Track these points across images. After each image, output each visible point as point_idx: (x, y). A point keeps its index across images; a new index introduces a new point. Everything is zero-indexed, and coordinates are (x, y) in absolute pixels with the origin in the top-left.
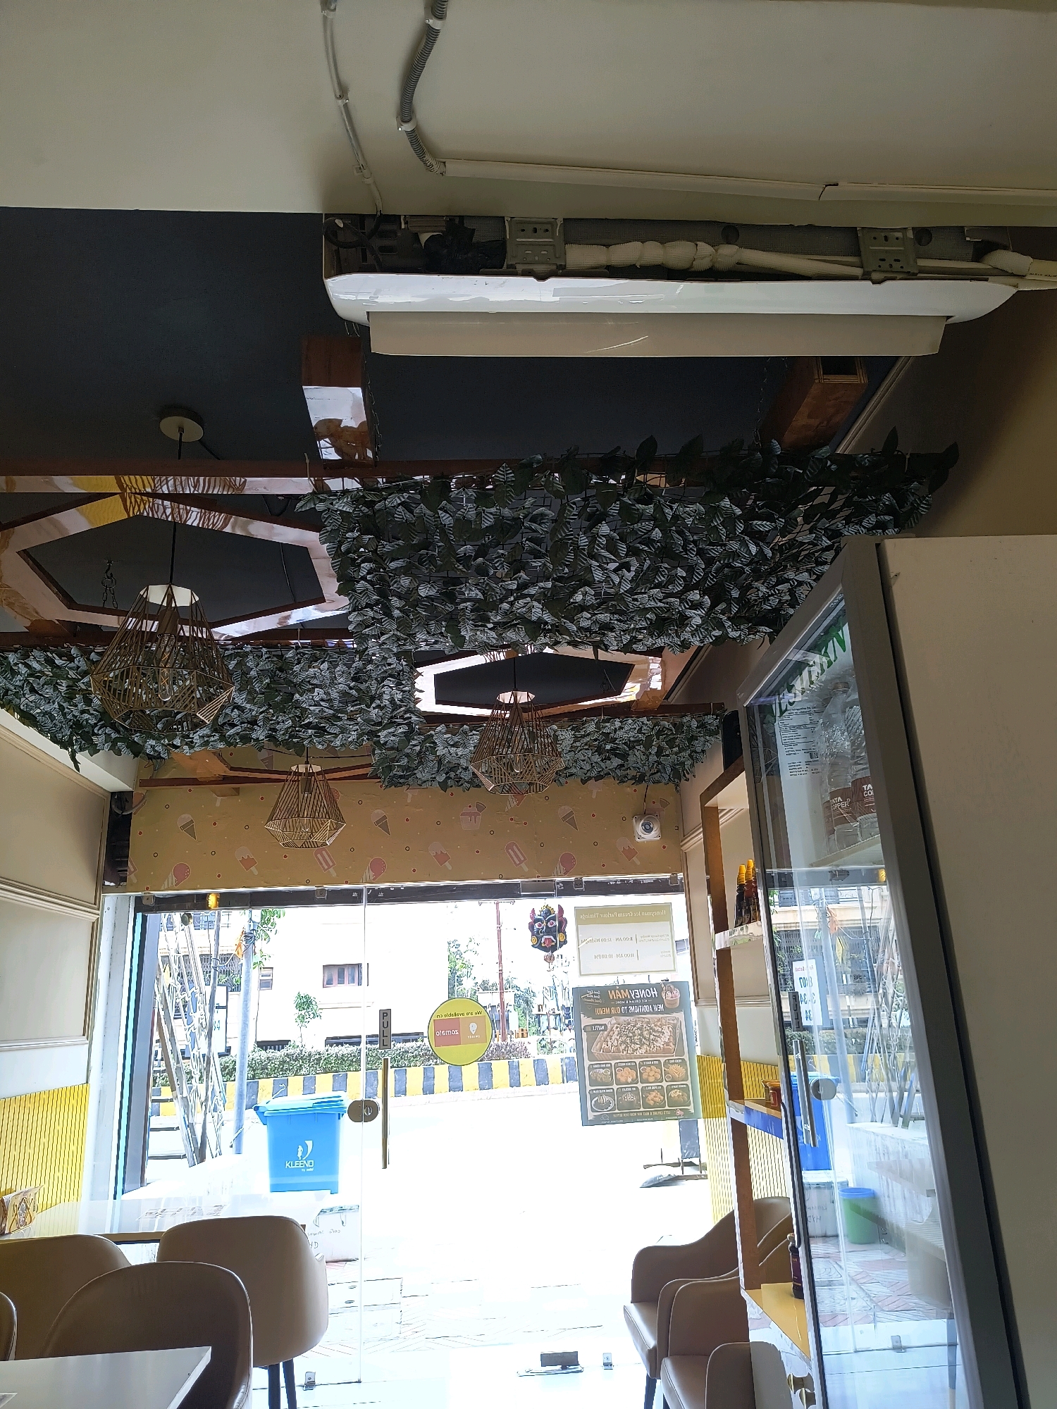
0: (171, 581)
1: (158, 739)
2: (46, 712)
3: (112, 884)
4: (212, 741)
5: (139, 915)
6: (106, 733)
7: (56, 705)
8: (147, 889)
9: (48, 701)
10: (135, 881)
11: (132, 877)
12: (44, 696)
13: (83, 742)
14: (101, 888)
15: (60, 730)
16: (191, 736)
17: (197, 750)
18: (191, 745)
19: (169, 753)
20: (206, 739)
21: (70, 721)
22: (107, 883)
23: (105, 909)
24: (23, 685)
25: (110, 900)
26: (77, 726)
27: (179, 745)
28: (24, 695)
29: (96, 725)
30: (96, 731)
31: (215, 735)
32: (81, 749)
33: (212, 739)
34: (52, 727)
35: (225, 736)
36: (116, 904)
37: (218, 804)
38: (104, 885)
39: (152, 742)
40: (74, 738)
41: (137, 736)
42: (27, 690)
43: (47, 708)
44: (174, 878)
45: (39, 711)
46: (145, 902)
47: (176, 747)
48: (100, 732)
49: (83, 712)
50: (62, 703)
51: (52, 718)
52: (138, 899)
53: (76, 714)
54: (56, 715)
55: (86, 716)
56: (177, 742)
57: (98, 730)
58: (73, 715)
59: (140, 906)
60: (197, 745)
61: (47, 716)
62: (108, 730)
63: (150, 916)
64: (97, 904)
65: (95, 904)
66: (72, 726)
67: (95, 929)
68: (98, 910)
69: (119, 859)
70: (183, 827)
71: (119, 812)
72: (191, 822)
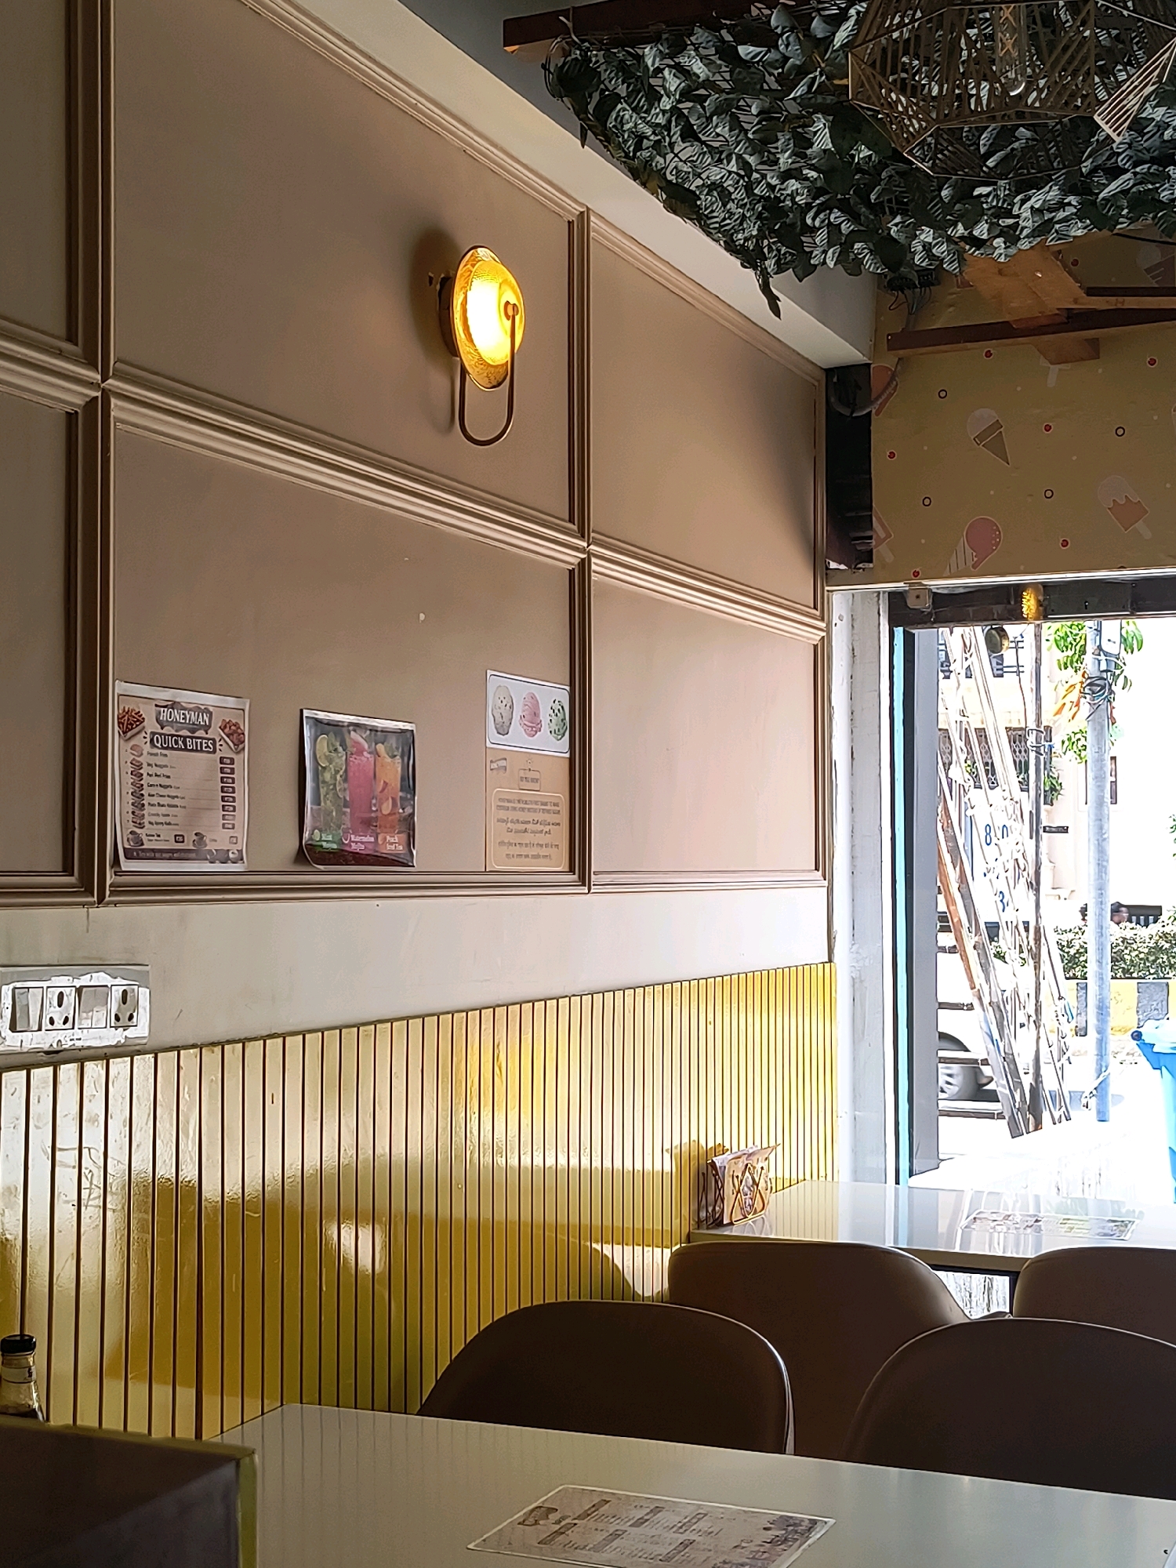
3: (843, 567)
4: (1059, 222)
5: (899, 632)
6: (830, 223)
7: (733, 166)
8: (916, 574)
9: (719, 155)
10: (889, 558)
11: (882, 551)
12: (708, 146)
13: (783, 250)
14: (823, 576)
15: (741, 224)
16: (1015, 211)
17: (1023, 247)
18: (1011, 236)
20: (1047, 216)
22: (833, 565)
23: (835, 620)
24: (669, 121)
25: (839, 600)
26: (772, 210)
27: (985, 237)
28: (672, 145)
29: (809, 206)
30: (809, 221)
31: (1069, 204)
32: (780, 269)
33: (1061, 215)
34: (724, 219)
35: (1095, 202)
36: (852, 610)
37: (1051, 382)
38: (827, 568)
39: (927, 235)
40: (766, 242)
42: (676, 130)
44: (969, 551)
45: (699, 182)
46: (912, 603)
47: (978, 243)
48: (817, 223)
49: (785, 176)
50: (746, 157)
51: (725, 196)
52: (896, 601)
53: (774, 182)
54: (731, 189)
55: (793, 185)
56: (981, 230)
57: (814, 219)
59: (902, 613)
60: (1025, 232)
62: (835, 216)
63: (921, 634)
64: (820, 607)
65: (815, 608)
67: (821, 657)
68: (822, 620)
69: (853, 514)
70: (980, 438)
71: (846, 412)
72: (997, 425)
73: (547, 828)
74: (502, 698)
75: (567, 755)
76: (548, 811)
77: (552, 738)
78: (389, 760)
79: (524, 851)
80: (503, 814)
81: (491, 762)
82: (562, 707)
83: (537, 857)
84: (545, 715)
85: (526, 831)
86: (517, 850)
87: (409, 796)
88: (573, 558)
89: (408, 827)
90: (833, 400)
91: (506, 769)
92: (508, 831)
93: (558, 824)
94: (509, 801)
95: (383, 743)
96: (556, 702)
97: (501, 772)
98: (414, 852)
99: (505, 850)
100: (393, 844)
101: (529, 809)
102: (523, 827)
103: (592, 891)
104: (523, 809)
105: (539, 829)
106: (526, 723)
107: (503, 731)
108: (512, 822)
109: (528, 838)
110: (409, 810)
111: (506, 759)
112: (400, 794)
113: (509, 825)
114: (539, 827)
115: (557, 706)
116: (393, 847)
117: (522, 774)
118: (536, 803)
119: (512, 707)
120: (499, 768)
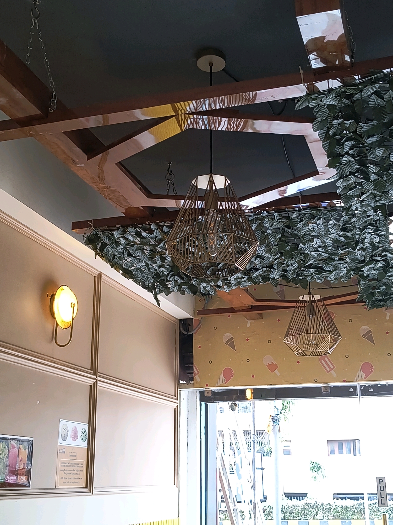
0: (211, 172)
1: (207, 282)
2: (138, 268)
3: (185, 382)
4: (243, 282)
5: (203, 404)
6: (175, 280)
7: (144, 263)
8: (207, 385)
9: (139, 261)
10: (199, 380)
11: (197, 378)
12: (136, 258)
13: (161, 287)
14: (178, 385)
15: (147, 279)
16: (229, 279)
17: (233, 288)
18: (229, 285)
19: (215, 291)
20: (239, 280)
21: (152, 273)
22: (181, 382)
23: (182, 400)
24: (123, 251)
25: (184, 393)
26: (157, 276)
27: (221, 285)
28: (124, 258)
29: (168, 274)
30: (168, 279)
31: (245, 277)
32: (160, 292)
33: (243, 280)
34: (142, 278)
35: (251, 277)
36: (188, 396)
37: (248, 326)
38: (179, 383)
39: (204, 284)
40: (156, 284)
41: (194, 281)
42: (126, 253)
43: (139, 265)
44: (223, 378)
45: (133, 268)
46: (206, 395)
47: (219, 287)
48: (171, 279)
49: (160, 267)
50: (147, 262)
51: (142, 272)
52: (202, 393)
53: (157, 268)
54: (144, 270)
55: (162, 269)
56: (220, 283)
57: (170, 278)
58: (155, 269)
59: (204, 398)
60: (233, 284)
61: (139, 271)
62: (176, 278)
63: (210, 404)
64: (176, 396)
65: (175, 396)
66: (154, 276)
67: (177, 412)
68: (177, 400)
69: (188, 365)
70: (227, 342)
71: (185, 333)
72: (232, 338)
73: (78, 472)
74: (64, 428)
75: (87, 447)
76: (79, 466)
77: (81, 441)
78: (24, 450)
79: (70, 480)
80: (63, 468)
81: (60, 450)
82: (86, 431)
83: (74, 482)
84: (79, 434)
85: (71, 473)
86: (67, 480)
87: (30, 463)
88: (91, 382)
89: (28, 473)
90: (181, 329)
91: (65, 453)
92: (64, 474)
93: (82, 471)
94: (65, 463)
95: (22, 445)
96: (84, 429)
97: (63, 454)
98: (30, 482)
99: (63, 480)
100: (23, 479)
101: (72, 466)
102: (70, 472)
103: (93, 494)
104: (70, 466)
105: (76, 473)
106: (73, 436)
107: (64, 439)
108: (66, 470)
109: (71, 476)
110: (29, 468)
111: (65, 449)
112: (27, 462)
113: (65, 471)
114: (75, 472)
115: (84, 431)
116: (23, 481)
117: (71, 454)
118: (75, 464)
119: (68, 431)
120: (62, 452)
